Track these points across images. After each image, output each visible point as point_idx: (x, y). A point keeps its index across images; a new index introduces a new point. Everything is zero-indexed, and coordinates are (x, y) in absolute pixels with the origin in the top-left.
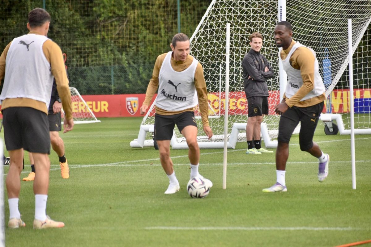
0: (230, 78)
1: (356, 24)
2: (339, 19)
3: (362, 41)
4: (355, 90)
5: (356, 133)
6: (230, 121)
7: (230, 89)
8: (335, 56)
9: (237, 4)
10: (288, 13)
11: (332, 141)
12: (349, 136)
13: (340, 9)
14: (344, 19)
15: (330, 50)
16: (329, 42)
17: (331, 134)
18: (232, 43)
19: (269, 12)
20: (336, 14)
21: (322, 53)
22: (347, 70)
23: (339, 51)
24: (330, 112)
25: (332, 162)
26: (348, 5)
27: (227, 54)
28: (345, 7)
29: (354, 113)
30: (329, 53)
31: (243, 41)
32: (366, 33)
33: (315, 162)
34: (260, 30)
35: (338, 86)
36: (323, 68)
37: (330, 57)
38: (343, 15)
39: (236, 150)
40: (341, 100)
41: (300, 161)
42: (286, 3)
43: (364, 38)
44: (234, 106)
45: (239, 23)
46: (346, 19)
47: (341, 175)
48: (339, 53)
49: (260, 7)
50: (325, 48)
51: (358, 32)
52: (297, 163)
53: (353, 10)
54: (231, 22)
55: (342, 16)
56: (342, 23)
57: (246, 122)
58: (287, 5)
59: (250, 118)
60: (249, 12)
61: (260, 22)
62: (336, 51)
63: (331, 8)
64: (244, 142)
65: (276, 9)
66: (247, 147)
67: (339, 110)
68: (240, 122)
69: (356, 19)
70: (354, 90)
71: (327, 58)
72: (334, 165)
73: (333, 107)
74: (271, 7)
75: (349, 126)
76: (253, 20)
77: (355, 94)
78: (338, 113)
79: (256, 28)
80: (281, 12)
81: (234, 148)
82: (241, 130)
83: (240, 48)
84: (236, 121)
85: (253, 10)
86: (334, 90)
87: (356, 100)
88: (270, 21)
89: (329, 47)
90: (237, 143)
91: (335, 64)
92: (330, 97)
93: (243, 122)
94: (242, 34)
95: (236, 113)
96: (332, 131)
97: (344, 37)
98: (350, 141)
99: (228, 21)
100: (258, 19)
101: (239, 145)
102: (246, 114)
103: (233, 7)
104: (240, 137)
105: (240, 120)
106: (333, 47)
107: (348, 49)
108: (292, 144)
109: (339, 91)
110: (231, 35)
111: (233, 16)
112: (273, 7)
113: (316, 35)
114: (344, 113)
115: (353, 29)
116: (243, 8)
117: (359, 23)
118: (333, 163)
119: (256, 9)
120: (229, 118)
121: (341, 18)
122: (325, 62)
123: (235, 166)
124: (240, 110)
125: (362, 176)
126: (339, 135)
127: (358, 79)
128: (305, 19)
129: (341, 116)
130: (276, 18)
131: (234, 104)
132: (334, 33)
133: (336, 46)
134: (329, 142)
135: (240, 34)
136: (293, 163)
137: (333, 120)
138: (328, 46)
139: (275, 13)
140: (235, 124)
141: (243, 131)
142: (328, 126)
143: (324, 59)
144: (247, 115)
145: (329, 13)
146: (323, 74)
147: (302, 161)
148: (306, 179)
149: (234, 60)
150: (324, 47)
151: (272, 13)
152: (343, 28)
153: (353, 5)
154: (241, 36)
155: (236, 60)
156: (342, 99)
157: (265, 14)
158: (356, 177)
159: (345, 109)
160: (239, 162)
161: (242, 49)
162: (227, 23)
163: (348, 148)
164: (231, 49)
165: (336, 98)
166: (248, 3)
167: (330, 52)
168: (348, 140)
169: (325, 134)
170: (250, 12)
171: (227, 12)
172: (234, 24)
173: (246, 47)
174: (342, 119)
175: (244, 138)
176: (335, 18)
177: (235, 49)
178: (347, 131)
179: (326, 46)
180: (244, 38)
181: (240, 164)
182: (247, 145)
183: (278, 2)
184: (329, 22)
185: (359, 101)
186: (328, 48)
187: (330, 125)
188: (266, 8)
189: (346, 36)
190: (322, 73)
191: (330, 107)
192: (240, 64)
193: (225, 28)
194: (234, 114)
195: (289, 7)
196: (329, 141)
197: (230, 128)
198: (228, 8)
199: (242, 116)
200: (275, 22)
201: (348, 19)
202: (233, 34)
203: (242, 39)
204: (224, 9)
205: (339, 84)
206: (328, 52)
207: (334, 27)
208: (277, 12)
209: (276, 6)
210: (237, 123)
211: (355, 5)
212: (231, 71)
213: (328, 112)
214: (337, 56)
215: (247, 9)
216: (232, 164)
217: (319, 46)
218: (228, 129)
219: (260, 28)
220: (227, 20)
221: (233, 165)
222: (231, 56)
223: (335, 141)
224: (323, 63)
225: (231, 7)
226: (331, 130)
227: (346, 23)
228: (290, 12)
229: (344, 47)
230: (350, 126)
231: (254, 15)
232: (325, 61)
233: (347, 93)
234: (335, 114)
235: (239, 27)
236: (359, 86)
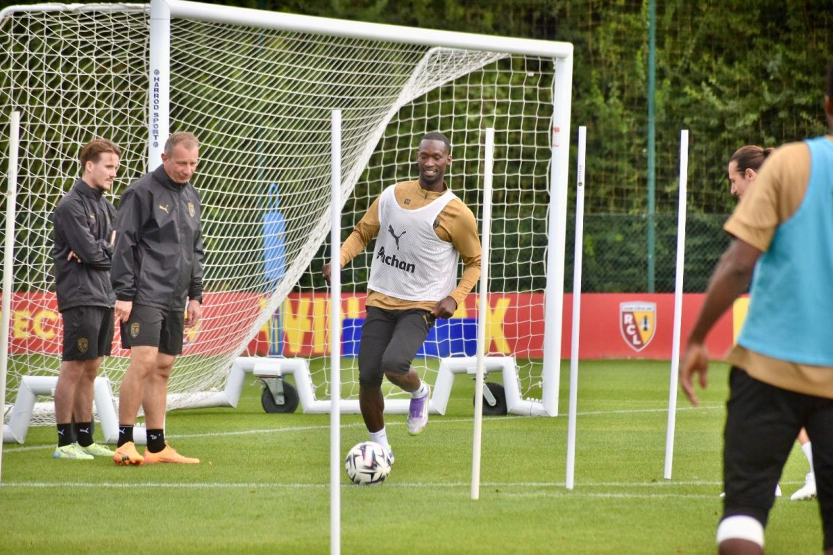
0: (17, 258)
1: (354, 121)
2: (310, 107)
3: (369, 168)
4: (346, 295)
5: (344, 409)
6: (13, 369)
7: (15, 287)
8: (296, 206)
9: (41, 60)
10: (174, 87)
11: (282, 430)
12: (327, 415)
13: (313, 82)
14: (321, 108)
15: (283, 188)
16: (282, 168)
17: (279, 412)
18: (25, 164)
19: (125, 84)
20: (302, 93)
21: (262, 195)
22: (326, 244)
23: (307, 191)
24: (279, 353)
25: (280, 485)
26: (334, 71)
27: (10, 193)
28: (327, 77)
29: (341, 358)
30: (280, 197)
31: (55, 158)
32: (378, 148)
33: (235, 485)
34: (100, 131)
35: (301, 285)
36: (263, 236)
37: (282, 208)
38: (321, 98)
39: (28, 448)
40: (308, 322)
41: (194, 481)
42: (171, 62)
43: (374, 160)
44: (24, 330)
45: (45, 110)
46: (327, 108)
47: (300, 521)
48: (307, 197)
49: (101, 70)
50: (270, 184)
51: (359, 143)
52: (187, 485)
53: (347, 85)
54: (25, 109)
55: (317, 101)
56: (317, 119)
57: (56, 375)
58: (172, 68)
59: (66, 363)
60: (73, 83)
61: (100, 110)
62: (298, 193)
63: (289, 78)
64: (48, 427)
65: (144, 78)
66: (57, 439)
67: (303, 348)
68: (40, 374)
69: (353, 109)
70: (342, 297)
71: (274, 211)
72: (282, 493)
73: (286, 340)
74: (130, 70)
75: (327, 390)
76: (82, 106)
77: (345, 306)
78: (299, 356)
79: (89, 125)
80: (157, 85)
81: (21, 441)
82: (40, 395)
83: (46, 176)
84: (30, 371)
85: (83, 79)
86: (289, 296)
87: (347, 322)
88: (128, 108)
89: (280, 182)
90: (30, 429)
91: (295, 228)
92: (280, 314)
93: (49, 374)
94: (51, 142)
95: (29, 348)
96: (283, 403)
97: (322, 157)
98: (328, 431)
99: (17, 105)
100: (94, 102)
101: (34, 435)
102: (56, 352)
103: (30, 69)
104: (37, 413)
105: (40, 369)
106: (290, 181)
107: (330, 189)
108: (176, 434)
109: (302, 297)
110: (23, 144)
111: (29, 94)
112: (137, 72)
113: (247, 150)
114: (315, 355)
115: (344, 135)
116: (56, 72)
117: (363, 120)
118: (283, 487)
119: (90, 75)
120: (10, 363)
121: (315, 104)
122: (268, 220)
123: (23, 491)
124: (39, 341)
125: (357, 525)
126: (301, 414)
127: (353, 268)
128: (219, 106)
129: (308, 365)
130: (142, 102)
131: (26, 325)
132: (295, 146)
133: (300, 180)
134: (273, 433)
135: (45, 141)
136: (176, 485)
137: (284, 375)
138: (278, 179)
139: (139, 87)
140: (27, 379)
141: (48, 397)
142: (272, 390)
143: (268, 211)
144: (60, 354)
145: (284, 91)
146: (263, 251)
147: (200, 481)
148: (208, 528)
149: (30, 210)
150: (268, 181)
151: (133, 88)
152: (319, 131)
153: (346, 72)
154: (49, 146)
155: (33, 210)
156: (311, 319)
157: (113, 91)
158: (341, 526)
159: (318, 347)
160: (33, 480)
161: (50, 180)
162: (13, 109)
163: (322, 450)
164: (20, 180)
165: (295, 317)
166: (70, 59)
167: (283, 195)
168: (322, 427)
169: (264, 411)
170: (76, 82)
171: (13, 81)
172: (32, 115)
173: (62, 176)
174: (309, 373)
175: (49, 415)
176: (298, 105)
177: (32, 179)
178: (322, 405)
179: (272, 179)
180: (57, 150)
181: (36, 485)
182: (55, 435)
183: (148, 59)
184: (282, 116)
185: (354, 326)
186: (276, 184)
187: (277, 388)
188: (118, 74)
189: (325, 154)
190: (261, 249)
191: (279, 340)
192: (43, 220)
193: (7, 123)
194: (24, 351)
195: (178, 72)
196: (272, 431)
197: (12, 390)
198: (18, 72)
199: (46, 357)
200: (107, 110)
201: (332, 108)
202: (28, 140)
203: (52, 153)
204: (7, 74)
205: (304, 279)
206: (278, 195)
207: (295, 128)
208: (146, 86)
209: (142, 70)
210: (31, 375)
211: (351, 73)
212: (20, 238)
213: (273, 353)
214: (301, 205)
215: (67, 74)
216: (13, 485)
217: (255, 178)
218: (7, 392)
219: (100, 126)
220: (14, 103)
221: (16, 487)
222: (19, 198)
223: (287, 429)
224: (265, 223)
225: (24, 69)
226: (280, 400)
227: (328, 120)
228: (180, 87)
229: (321, 182)
230: (329, 392)
231: (85, 91)
232: (270, 216)
233: (326, 303)
234: (290, 359)
235: (45, 123)
236: (357, 286)
